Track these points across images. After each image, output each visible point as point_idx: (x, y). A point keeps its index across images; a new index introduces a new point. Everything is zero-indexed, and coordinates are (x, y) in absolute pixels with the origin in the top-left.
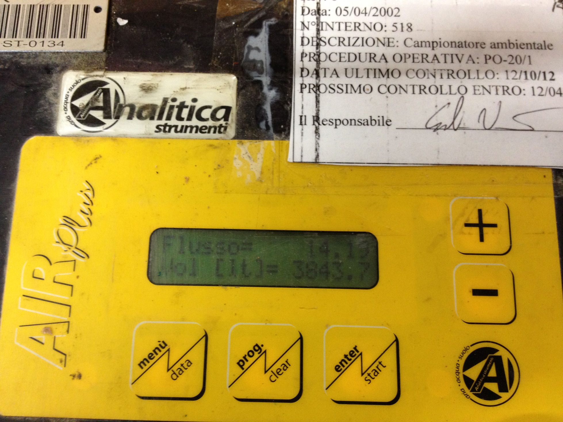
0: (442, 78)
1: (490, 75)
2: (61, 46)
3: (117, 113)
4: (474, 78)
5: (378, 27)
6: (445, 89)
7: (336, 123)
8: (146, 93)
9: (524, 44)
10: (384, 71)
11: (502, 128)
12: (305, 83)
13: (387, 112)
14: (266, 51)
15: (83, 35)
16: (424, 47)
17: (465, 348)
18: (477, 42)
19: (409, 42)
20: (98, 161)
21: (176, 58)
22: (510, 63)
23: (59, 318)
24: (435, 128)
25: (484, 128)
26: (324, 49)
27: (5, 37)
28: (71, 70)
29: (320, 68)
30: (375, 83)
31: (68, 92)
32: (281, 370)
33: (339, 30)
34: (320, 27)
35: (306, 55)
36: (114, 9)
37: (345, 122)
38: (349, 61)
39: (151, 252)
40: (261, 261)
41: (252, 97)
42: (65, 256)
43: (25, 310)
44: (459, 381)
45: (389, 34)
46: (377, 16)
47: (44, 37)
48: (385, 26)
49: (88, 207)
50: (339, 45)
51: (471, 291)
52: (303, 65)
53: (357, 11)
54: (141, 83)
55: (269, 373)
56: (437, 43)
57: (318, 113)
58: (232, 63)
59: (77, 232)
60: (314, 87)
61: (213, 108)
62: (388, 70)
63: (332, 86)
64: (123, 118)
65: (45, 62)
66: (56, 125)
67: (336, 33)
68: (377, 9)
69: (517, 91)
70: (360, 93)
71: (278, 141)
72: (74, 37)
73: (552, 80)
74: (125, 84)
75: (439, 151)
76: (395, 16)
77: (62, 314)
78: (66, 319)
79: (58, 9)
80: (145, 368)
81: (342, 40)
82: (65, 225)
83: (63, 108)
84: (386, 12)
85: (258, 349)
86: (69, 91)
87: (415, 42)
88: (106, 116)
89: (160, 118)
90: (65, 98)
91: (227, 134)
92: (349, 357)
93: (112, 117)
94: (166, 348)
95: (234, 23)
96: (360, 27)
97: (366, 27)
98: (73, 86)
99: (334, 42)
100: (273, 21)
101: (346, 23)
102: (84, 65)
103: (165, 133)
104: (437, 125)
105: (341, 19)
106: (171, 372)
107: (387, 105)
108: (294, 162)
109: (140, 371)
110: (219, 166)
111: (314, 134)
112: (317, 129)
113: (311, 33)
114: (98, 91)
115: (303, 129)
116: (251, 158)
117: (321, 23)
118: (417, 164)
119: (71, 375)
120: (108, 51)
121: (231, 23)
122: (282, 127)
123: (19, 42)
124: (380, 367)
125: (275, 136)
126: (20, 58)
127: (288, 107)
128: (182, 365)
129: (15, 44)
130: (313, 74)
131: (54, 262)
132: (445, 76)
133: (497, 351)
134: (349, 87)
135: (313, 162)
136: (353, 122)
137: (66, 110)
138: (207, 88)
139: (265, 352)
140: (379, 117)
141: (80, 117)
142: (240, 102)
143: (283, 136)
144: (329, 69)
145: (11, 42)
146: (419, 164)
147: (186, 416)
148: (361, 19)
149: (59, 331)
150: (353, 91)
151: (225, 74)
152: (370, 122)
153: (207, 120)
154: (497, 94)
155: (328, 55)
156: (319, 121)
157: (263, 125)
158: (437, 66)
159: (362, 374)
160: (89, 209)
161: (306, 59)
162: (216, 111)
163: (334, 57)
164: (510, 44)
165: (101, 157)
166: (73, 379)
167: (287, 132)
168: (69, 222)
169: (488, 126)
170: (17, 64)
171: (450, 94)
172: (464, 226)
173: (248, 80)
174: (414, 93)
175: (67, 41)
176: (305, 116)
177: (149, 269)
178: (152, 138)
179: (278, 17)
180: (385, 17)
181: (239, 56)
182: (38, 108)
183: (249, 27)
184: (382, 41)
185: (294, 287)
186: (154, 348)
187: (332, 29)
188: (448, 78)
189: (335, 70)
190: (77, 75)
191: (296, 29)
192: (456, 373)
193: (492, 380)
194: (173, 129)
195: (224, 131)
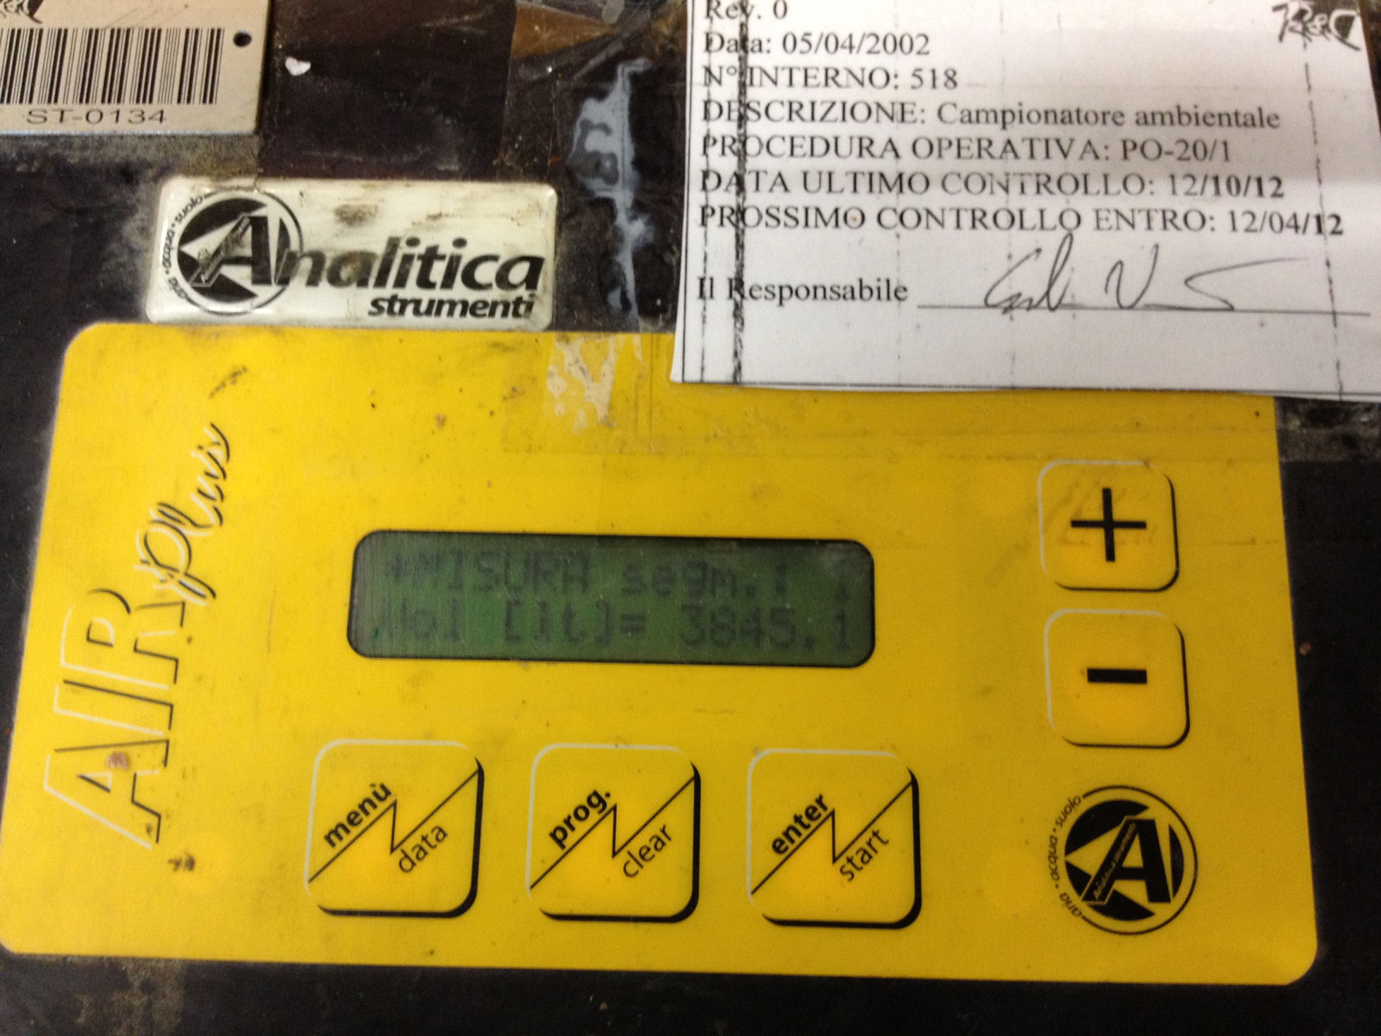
0: (1023, 191)
1: (1134, 185)
2: (158, 122)
3: (283, 271)
4: (1097, 193)
5: (879, 78)
6: (1031, 218)
7: (782, 294)
9: (1213, 116)
10: (891, 178)
11: (1157, 306)
12: (711, 204)
13: (898, 269)
14: (623, 132)
15: (209, 96)
16: (984, 123)
17: (1069, 799)
18: (1106, 109)
19: (949, 113)
20: (240, 379)
21: (419, 147)
22: (1180, 159)
23: (146, 733)
24: (1007, 304)
25: (1116, 305)
26: (757, 128)
27: (31, 101)
28: (181, 176)
29: (745, 170)
30: (870, 203)
32: (649, 850)
33: (791, 84)
34: (746, 77)
35: (715, 142)
36: (278, 39)
37: (802, 292)
38: (812, 155)
39: (357, 585)
40: (607, 605)
41: (591, 236)
42: (162, 594)
43: (70, 714)
44: (1055, 877)
45: (904, 95)
46: (878, 52)
47: (119, 101)
48: (896, 76)
49: (216, 484)
50: (790, 118)
51: (1086, 672)
52: (708, 164)
53: (831, 43)
54: (337, 204)
55: (623, 856)
56: (1014, 115)
57: (742, 270)
58: (546, 161)
59: (188, 538)
60: (732, 214)
61: (502, 261)
62: (900, 176)
63: (773, 211)
64: (298, 284)
65: (122, 158)
66: (146, 300)
67: (783, 93)
68: (877, 38)
69: (1195, 220)
70: (837, 225)
71: (647, 336)
72: (189, 101)
73: (1276, 195)
75: (1013, 359)
76: (919, 53)
77: (152, 723)
78: (161, 733)
79: (152, 38)
80: (340, 845)
81: (796, 107)
82: (162, 522)
83: (161, 259)
84: (898, 44)
85: (598, 802)
86: (176, 223)
87: (962, 112)
88: (259, 277)
89: (381, 282)
90: (167, 238)
91: (532, 318)
92: (805, 820)
93: (273, 280)
94: (390, 800)
95: (550, 70)
96: (837, 78)
97: (850, 77)
98: (184, 211)
99: (778, 111)
100: (640, 65)
101: (806, 70)
102: (209, 163)
103: (392, 317)
104: (1010, 299)
105: (796, 60)
106: (398, 855)
107: (898, 254)
108: (684, 382)
109: (328, 852)
110: (514, 390)
111: (732, 320)
112: (738, 308)
113: (727, 91)
114: (241, 222)
115: (707, 308)
116: (588, 373)
117: (749, 70)
118: (965, 387)
119: (170, 861)
120: (265, 133)
121: (545, 70)
122: (659, 302)
123: (62, 112)
124: (875, 842)
125: (642, 324)
126: (65, 149)
127: (674, 259)
128: (424, 839)
129: (53, 116)
130: (730, 183)
131: (136, 607)
132: (1031, 187)
133: (1142, 808)
134: (812, 213)
135: (727, 383)
136: (820, 292)
137: (167, 264)
139: (614, 809)
140: (879, 280)
141: (198, 280)
142: (564, 248)
143: (661, 323)
144: (766, 172)
145: (45, 112)
146: (970, 387)
147: (432, 953)
148: (841, 59)
149: (146, 763)
150: (821, 223)
151: (529, 185)
152: (858, 292)
153: (488, 286)
154: (1149, 228)
155: (765, 142)
156: (744, 291)
157: (614, 298)
158: (1012, 165)
159: (835, 860)
160: (218, 488)
161: (714, 151)
162: (507, 267)
163: (777, 146)
164: (1180, 115)
165: (245, 369)
166: (176, 869)
167: (669, 315)
168: (172, 516)
169: (1127, 300)
170: (59, 162)
171: (1042, 227)
172: (1070, 526)
173: (581, 199)
174: (958, 226)
175: (171, 109)
176: (712, 280)
177: (353, 622)
178: (363, 328)
179: (652, 57)
180: (894, 56)
181: (563, 144)
182: (104, 260)
183: (585, 78)
184: (889, 109)
185: (681, 663)
186: (360, 801)
187: (775, 83)
188: (1038, 191)
189: (779, 175)
190: (194, 187)
191: (691, 83)
192: (1049, 857)
193: (1132, 874)
194: (410, 308)
195: (526, 312)
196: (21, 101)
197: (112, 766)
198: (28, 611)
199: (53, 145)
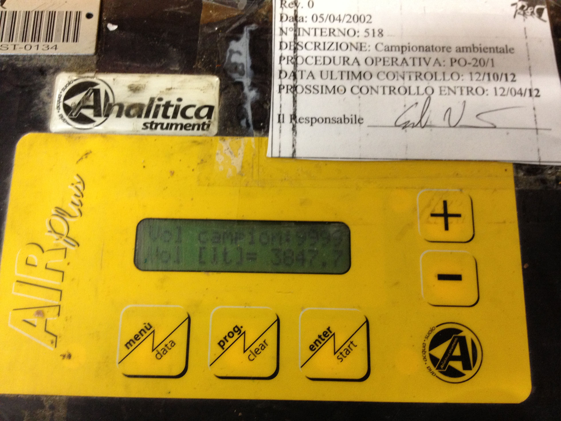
0: (410, 79)
1: (455, 77)
2: (55, 50)
3: (107, 112)
4: (440, 80)
5: (351, 33)
6: (414, 90)
7: (312, 121)
9: (487, 48)
10: (357, 74)
11: (465, 126)
12: (283, 84)
13: (360, 111)
14: (247, 55)
15: (76, 39)
16: (394, 51)
17: (430, 328)
18: (444, 46)
19: (380, 47)
20: (89, 156)
21: (163, 60)
22: (474, 66)
23: (50, 302)
24: (404, 125)
25: (448, 125)
26: (302, 53)
28: (64, 72)
29: (297, 70)
30: (348, 84)
32: (259, 350)
33: (315, 35)
34: (297, 32)
35: (284, 59)
36: (104, 16)
37: (321, 120)
38: (324, 64)
39: (138, 241)
40: (241, 249)
41: (234, 97)
42: (57, 245)
43: (19, 294)
44: (425, 360)
45: (361, 39)
46: (351, 22)
47: (38, 41)
48: (358, 32)
49: (78, 199)
50: (315, 49)
51: (437, 276)
52: (281, 67)
53: (332, 18)
54: (129, 83)
55: (248, 352)
56: (406, 48)
57: (295, 111)
58: (215, 66)
59: (68, 222)
60: (291, 88)
61: (197, 107)
62: (360, 73)
63: (308, 87)
64: (113, 116)
65: (40, 65)
66: (50, 123)
67: (312, 38)
68: (351, 16)
69: (480, 91)
70: (334, 93)
71: (257, 138)
72: (67, 41)
73: (513, 81)
74: (114, 84)
75: (407, 147)
76: (367, 22)
77: (53, 298)
78: (57, 303)
79: (52, 15)
80: (131, 348)
81: (317, 44)
83: (56, 107)
84: (359, 19)
85: (238, 330)
86: (62, 91)
87: (385, 47)
88: (97, 114)
89: (147, 116)
90: (58, 98)
91: (209, 130)
92: (323, 337)
93: (102, 115)
94: (151, 330)
95: (216, 29)
96: (334, 33)
97: (340, 32)
98: (65, 86)
99: (310, 46)
100: (253, 27)
101: (321, 29)
102: (76, 67)
103: (152, 130)
104: (405, 123)
105: (318, 25)
106: (155, 352)
107: (360, 104)
108: (272, 157)
109: (126, 351)
110: (202, 160)
111: (292, 132)
112: (294, 127)
113: (289, 38)
114: (89, 91)
115: (281, 127)
116: (233, 153)
117: (298, 29)
118: (387, 159)
119: (61, 355)
120: (99, 54)
121: (214, 29)
122: (262, 124)
123: (15, 46)
124: (351, 346)
125: (255, 133)
126: (16, 61)
127: (268, 106)
128: (166, 345)
129: (11, 47)
130: (290, 76)
131: (47, 250)
132: (413, 78)
133: (461, 331)
134: (324, 88)
135: (290, 157)
136: (328, 120)
137: (58, 108)
138: (191, 89)
139: (244, 333)
140: (352, 115)
141: (71, 115)
142: (223, 102)
143: (263, 133)
144: (305, 71)
145: (8, 45)
146: (389, 159)
147: (169, 393)
148: (336, 25)
149: (51, 314)
150: (327, 92)
151: (208, 76)
152: (343, 120)
153: (191, 118)
154: (462, 94)
155: (305, 58)
156: (296, 120)
157: (243, 123)
158: (406, 68)
159: (335, 353)
160: (80, 200)
161: (284, 62)
162: (199, 110)
163: (310, 60)
164: (474, 48)
165: (91, 152)
166: (63, 359)
167: (266, 129)
168: (61, 213)
169: (453, 124)
170: (13, 67)
171: (418, 94)
172: (430, 215)
173: (230, 82)
174: (384, 93)
175: (60, 44)
176: (283, 115)
177: (136, 257)
178: (139, 135)
179: (258, 23)
180: (357, 23)
181: (222, 59)
182: (33, 107)
183: (231, 32)
184: (355, 45)
186: (140, 330)
187: (309, 34)
188: (416, 79)
189: (311, 72)
190: (69, 77)
191: (274, 34)
192: (423, 352)
193: (456, 358)
194: (159, 127)
195: (207, 128)
197: (37, 316)
198: (2, 252)
199: (11, 59)
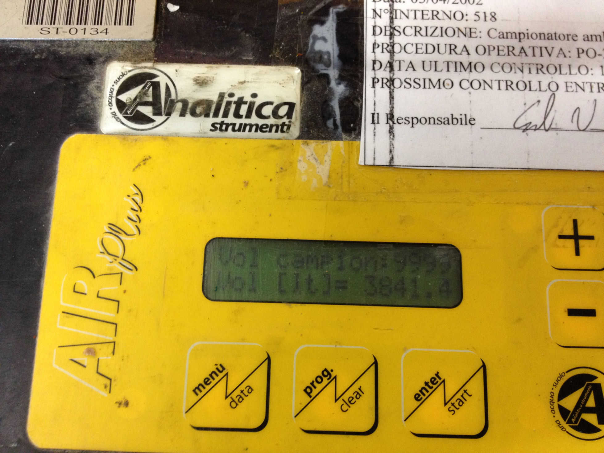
0: (530, 72)
1: (584, 71)
2: (105, 34)
3: (168, 109)
4: (566, 74)
5: (459, 16)
6: (535, 85)
7: (413, 121)
8: (200, 87)
10: (466, 65)
11: (598, 130)
12: (377, 77)
13: (471, 110)
14: (333, 41)
15: (130, 22)
16: (510, 39)
17: (559, 374)
18: (569, 33)
19: (493, 33)
20: (147, 162)
21: (233, 48)
23: (103, 338)
24: (524, 128)
25: (578, 130)
26: (399, 39)
27: (42, 24)
28: (116, 61)
29: (394, 60)
30: (456, 77)
31: (113, 85)
32: (353, 398)
33: (415, 18)
34: (393, 14)
35: (379, 46)
37: (423, 121)
38: (427, 53)
39: (207, 265)
40: (329, 275)
41: (318, 92)
42: (111, 269)
43: (65, 328)
44: (553, 412)
45: (471, 24)
46: (457, 3)
47: (85, 24)
48: (467, 15)
49: (137, 214)
50: (416, 35)
51: (567, 310)
54: (194, 76)
55: (340, 402)
56: (524, 35)
57: (393, 110)
58: (296, 55)
59: (124, 241)
60: (388, 82)
61: (275, 105)
62: (470, 63)
63: (408, 81)
64: (175, 115)
65: (87, 52)
66: (100, 122)
67: (412, 22)
70: (440, 88)
71: (347, 142)
72: (120, 24)
74: (177, 76)
75: (529, 154)
76: (477, 4)
77: (107, 333)
78: (111, 339)
80: (201, 395)
81: (418, 29)
82: (111, 233)
83: (107, 103)
85: (327, 374)
86: (115, 84)
87: (499, 33)
88: (157, 112)
89: (216, 115)
90: (110, 92)
91: (290, 133)
92: (431, 385)
93: (163, 114)
94: (224, 372)
95: (297, 11)
96: (438, 16)
97: (444, 15)
98: (118, 78)
99: (409, 31)
100: (341, 8)
101: (423, 11)
102: (130, 55)
103: (222, 132)
104: (526, 125)
105: (417, 6)
106: (229, 399)
107: (470, 102)
108: (365, 165)
109: (195, 398)
110: (282, 168)
111: (389, 134)
112: (391, 128)
113: (384, 21)
114: (147, 84)
115: (376, 128)
116: (318, 160)
117: (394, 11)
118: (505, 168)
119: (116, 403)
120: (157, 40)
122: (352, 125)
123: (58, 29)
124: (465, 396)
125: (344, 136)
126: (59, 47)
127: (359, 104)
128: (242, 392)
129: (53, 31)
130: (386, 67)
131: (98, 275)
132: (534, 71)
133: (594, 378)
134: (427, 81)
135: (386, 166)
136: (432, 120)
137: (110, 105)
138: (268, 82)
139: (335, 377)
140: (461, 115)
141: (126, 113)
142: (305, 98)
144: (404, 61)
145: (49, 29)
146: (507, 168)
147: (247, 449)
148: (440, 6)
149: (104, 352)
150: (431, 86)
151: (287, 67)
152: (451, 121)
153: (268, 117)
154: (592, 91)
155: (403, 46)
156: (394, 119)
157: (330, 123)
158: (525, 60)
159: (446, 404)
160: (137, 216)
161: (378, 50)
162: (278, 107)
163: (409, 48)
165: (150, 158)
166: (119, 407)
167: (357, 132)
168: (115, 230)
169: (582, 127)
170: (55, 53)
171: (540, 90)
172: (558, 238)
173: (313, 74)
174: (500, 89)
175: (112, 28)
176: (378, 114)
177: (205, 284)
178: (207, 137)
179: (347, 4)
180: (465, 5)
181: (304, 46)
182: (80, 102)
183: (315, 14)
184: (464, 31)
185: (367, 305)
186: (210, 373)
187: (408, 17)
188: (538, 73)
189: (411, 62)
190: (123, 67)
191: (366, 17)
192: (550, 402)
193: (590, 410)
194: (230, 128)
195: (287, 130)
196: (37, 24)
197: (87, 354)
198: (44, 277)
199: (53, 45)
